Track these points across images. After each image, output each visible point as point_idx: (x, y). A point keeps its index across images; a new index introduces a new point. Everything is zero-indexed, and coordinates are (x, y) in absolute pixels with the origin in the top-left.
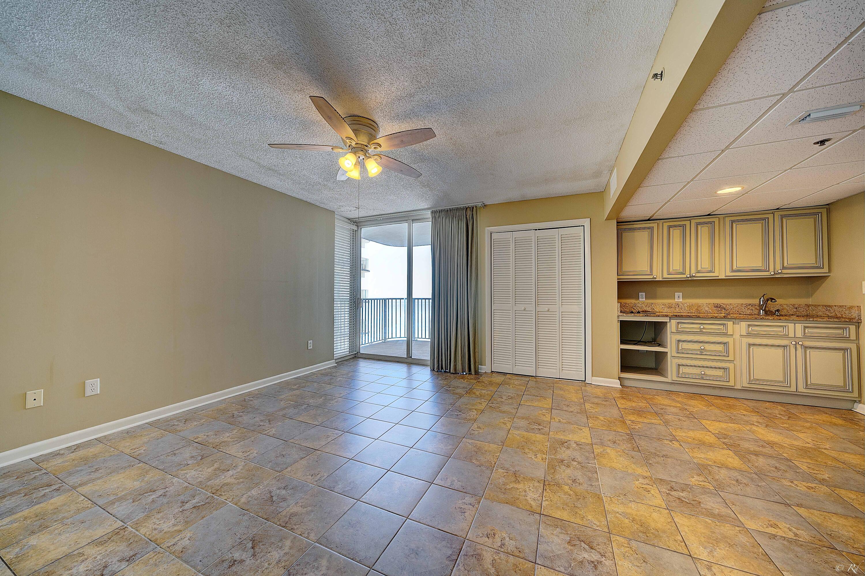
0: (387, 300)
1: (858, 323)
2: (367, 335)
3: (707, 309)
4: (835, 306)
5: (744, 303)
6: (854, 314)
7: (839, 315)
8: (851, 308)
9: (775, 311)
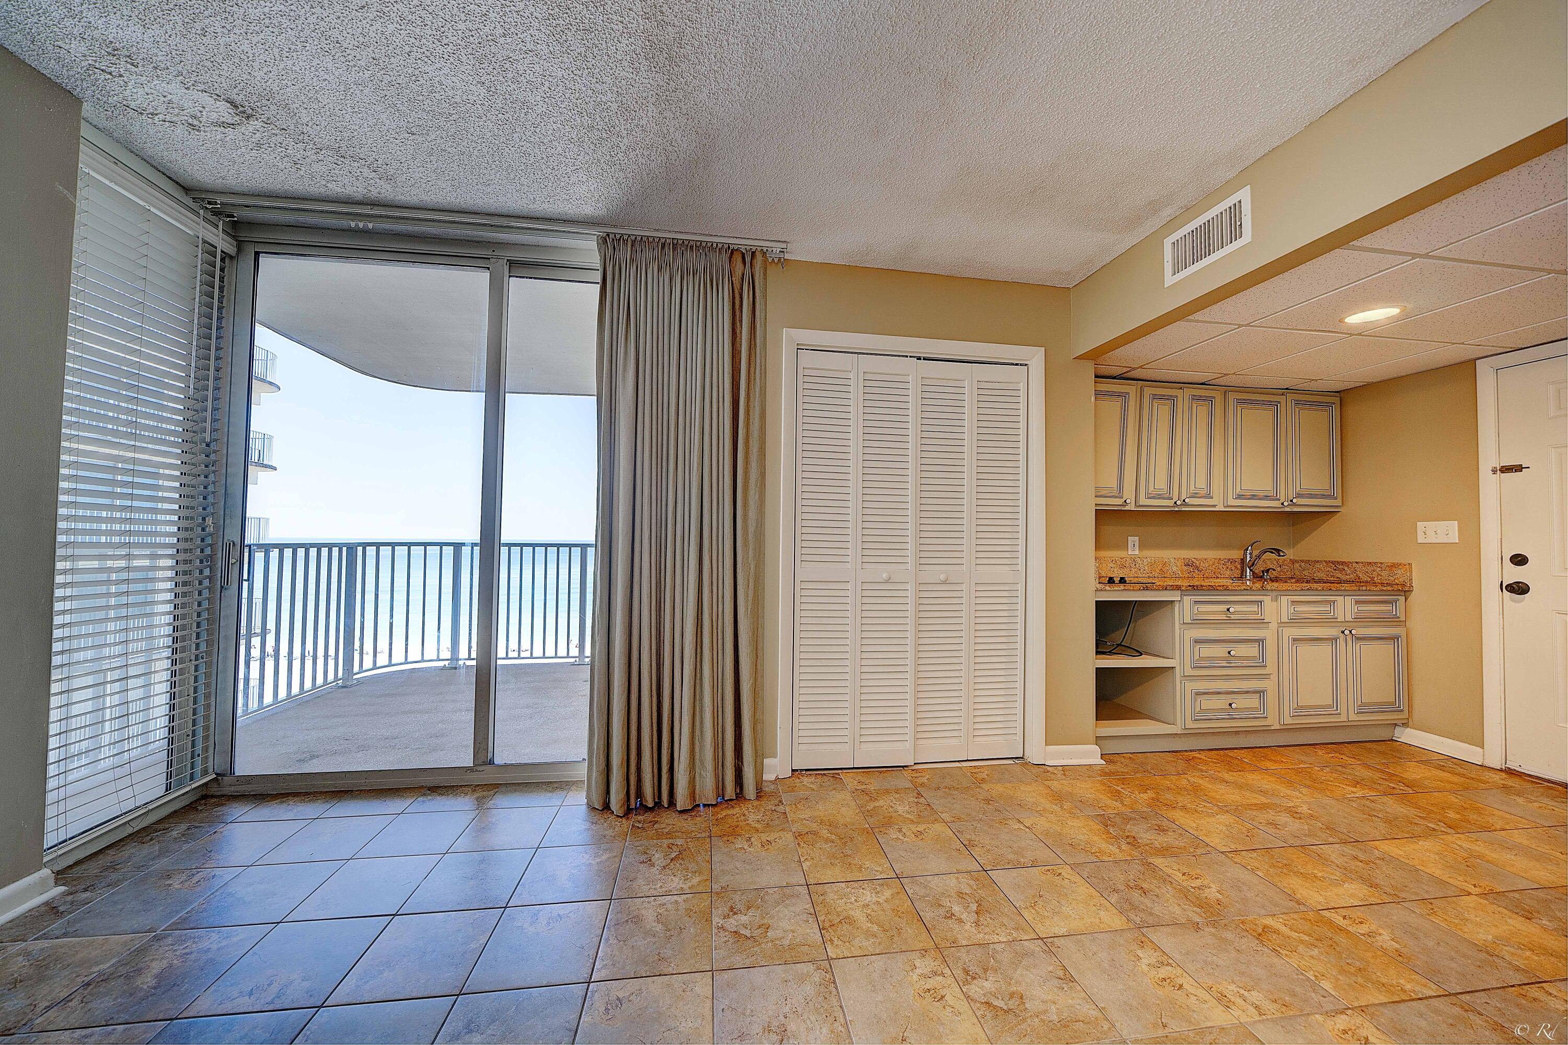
0: (360, 549)
1: (1405, 590)
2: (270, 664)
3: (1175, 569)
4: (1357, 563)
5: (1222, 557)
6: (1400, 575)
7: (1365, 578)
8: (1394, 566)
9: (1263, 572)
